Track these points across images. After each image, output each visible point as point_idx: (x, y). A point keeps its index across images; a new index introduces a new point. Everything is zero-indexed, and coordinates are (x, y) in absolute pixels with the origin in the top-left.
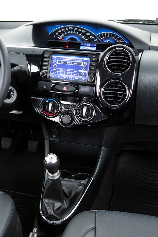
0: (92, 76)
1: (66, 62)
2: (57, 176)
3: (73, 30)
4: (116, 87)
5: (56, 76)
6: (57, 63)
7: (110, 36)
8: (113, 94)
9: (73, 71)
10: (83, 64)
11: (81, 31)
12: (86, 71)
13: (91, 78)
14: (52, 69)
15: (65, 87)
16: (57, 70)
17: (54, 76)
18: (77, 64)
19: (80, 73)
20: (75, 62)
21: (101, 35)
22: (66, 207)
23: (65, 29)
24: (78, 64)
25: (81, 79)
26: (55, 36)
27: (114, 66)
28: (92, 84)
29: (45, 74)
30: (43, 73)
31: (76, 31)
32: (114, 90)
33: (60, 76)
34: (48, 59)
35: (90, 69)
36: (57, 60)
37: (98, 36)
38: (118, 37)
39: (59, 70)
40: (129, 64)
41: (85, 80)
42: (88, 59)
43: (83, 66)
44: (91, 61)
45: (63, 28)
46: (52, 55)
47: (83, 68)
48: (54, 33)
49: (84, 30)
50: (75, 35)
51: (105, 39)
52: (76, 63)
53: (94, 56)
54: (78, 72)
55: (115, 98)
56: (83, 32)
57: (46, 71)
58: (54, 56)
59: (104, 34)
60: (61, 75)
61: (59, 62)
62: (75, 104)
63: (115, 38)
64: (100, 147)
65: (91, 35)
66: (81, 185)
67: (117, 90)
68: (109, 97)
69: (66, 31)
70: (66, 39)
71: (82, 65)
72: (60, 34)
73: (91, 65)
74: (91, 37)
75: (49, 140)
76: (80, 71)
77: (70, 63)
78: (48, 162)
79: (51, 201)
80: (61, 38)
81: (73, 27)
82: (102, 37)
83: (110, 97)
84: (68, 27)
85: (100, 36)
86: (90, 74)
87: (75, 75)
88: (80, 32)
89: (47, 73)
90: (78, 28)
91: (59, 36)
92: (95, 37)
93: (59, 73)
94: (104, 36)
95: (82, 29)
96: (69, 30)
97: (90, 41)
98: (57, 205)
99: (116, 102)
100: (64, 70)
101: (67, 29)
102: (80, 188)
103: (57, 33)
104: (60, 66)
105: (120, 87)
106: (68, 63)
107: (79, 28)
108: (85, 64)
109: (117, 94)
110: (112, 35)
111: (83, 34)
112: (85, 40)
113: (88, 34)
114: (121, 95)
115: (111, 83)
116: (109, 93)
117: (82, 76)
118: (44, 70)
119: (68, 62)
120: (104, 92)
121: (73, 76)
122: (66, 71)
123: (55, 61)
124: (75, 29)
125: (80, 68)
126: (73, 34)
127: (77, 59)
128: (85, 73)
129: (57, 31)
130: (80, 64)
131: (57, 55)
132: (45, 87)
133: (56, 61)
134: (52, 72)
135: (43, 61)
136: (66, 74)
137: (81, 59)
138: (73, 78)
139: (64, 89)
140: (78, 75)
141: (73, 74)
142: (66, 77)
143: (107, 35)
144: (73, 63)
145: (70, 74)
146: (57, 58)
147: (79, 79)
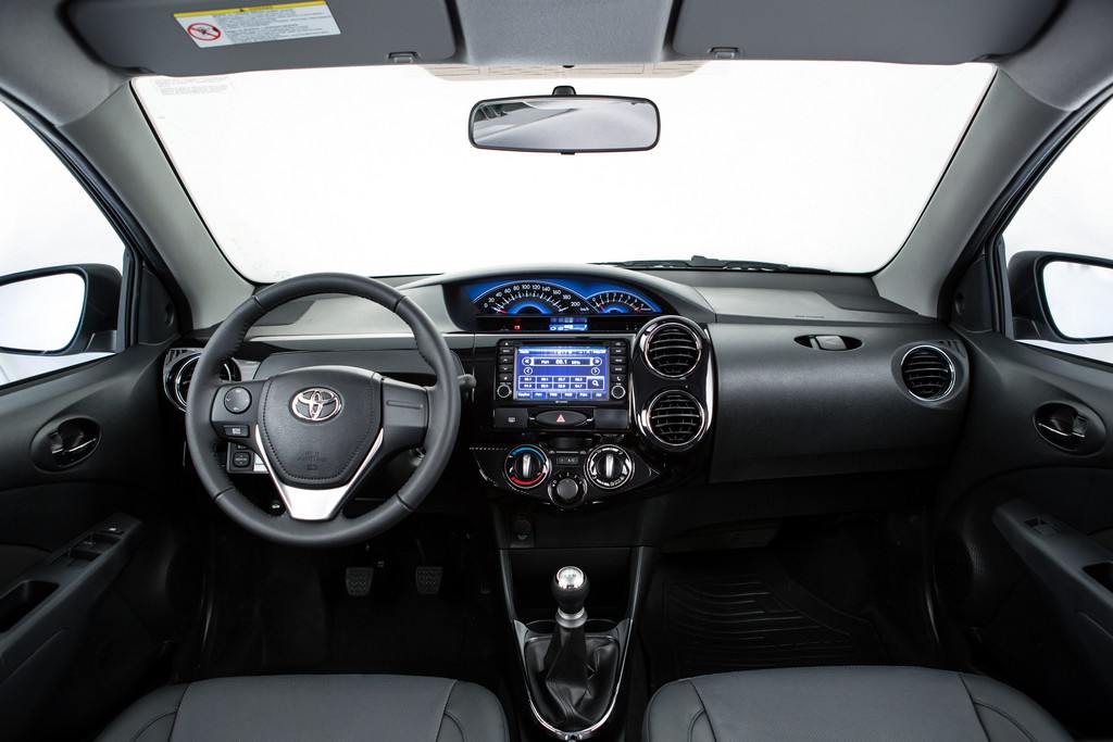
0: (619, 385)
1: (553, 362)
2: (580, 618)
3: (531, 291)
4: (674, 404)
5: (534, 393)
6: (532, 364)
7: (617, 298)
8: (670, 419)
9: (573, 380)
10: (594, 361)
11: (551, 292)
12: (602, 378)
13: (618, 391)
14: (522, 380)
15: (561, 417)
16: (533, 380)
17: (529, 395)
18: (579, 363)
19: (590, 382)
20: (574, 360)
21: (597, 297)
22: (589, 696)
23: (503, 293)
24: (583, 362)
25: (594, 395)
26: (486, 305)
27: (663, 361)
28: (621, 402)
29: (509, 392)
30: (504, 391)
31: (539, 292)
32: (670, 412)
33: (544, 393)
34: (511, 357)
35: (613, 372)
36: (532, 359)
37: (590, 300)
38: (636, 301)
39: (539, 380)
40: (695, 353)
41: (603, 396)
42: (604, 351)
43: (593, 366)
44: (611, 355)
45: (507, 287)
46: (518, 348)
47: (593, 371)
48: (485, 299)
49: (557, 289)
50: (536, 300)
51: (606, 306)
53: (618, 344)
54: (584, 380)
55: (676, 428)
56: (555, 292)
57: (510, 383)
58: (522, 351)
59: (604, 295)
60: (544, 390)
61: (537, 362)
62: (582, 452)
63: (630, 302)
64: (633, 549)
65: (575, 298)
66: (608, 642)
67: (679, 411)
68: (662, 427)
69: (515, 293)
70: (515, 312)
71: (592, 364)
72: (499, 301)
73: (613, 363)
74: (573, 304)
75: (510, 549)
76: (588, 377)
77: (563, 361)
78: (565, 587)
79: (562, 686)
80: (502, 309)
81: (531, 284)
82: (599, 301)
83: (666, 428)
84: (520, 285)
85: (594, 300)
86: (612, 382)
87: (577, 388)
88: (547, 294)
89: (512, 389)
90: (542, 285)
91: (496, 306)
92: (584, 304)
93: (539, 386)
94: (605, 299)
95: (553, 288)
96: (523, 291)
97: (571, 312)
98: (576, 692)
99: (679, 436)
100: (550, 380)
101: (515, 288)
102: (609, 648)
103: (491, 300)
104: (538, 371)
105: (682, 404)
106: (557, 362)
107: (546, 286)
108: (597, 361)
109: (680, 419)
110: (622, 296)
111: (556, 298)
112: (561, 310)
113: (566, 297)
114: (688, 419)
115: (664, 398)
116: (662, 420)
117: (596, 387)
118: (503, 384)
119: (559, 362)
120: (653, 418)
121: (574, 390)
122: (556, 380)
123: (527, 361)
124: (537, 287)
125: (587, 371)
126: (530, 299)
127: (577, 353)
128: (600, 382)
129: (492, 294)
130: (587, 362)
131: (530, 347)
132: (512, 420)
133: (530, 361)
134: (522, 386)
135: (499, 363)
136: (556, 386)
137: (588, 351)
138: (574, 395)
139: (558, 421)
140: (584, 386)
141: (573, 386)
142: (559, 395)
143: (611, 297)
144: (569, 362)
145: (567, 387)
146: (531, 354)
147: (589, 395)
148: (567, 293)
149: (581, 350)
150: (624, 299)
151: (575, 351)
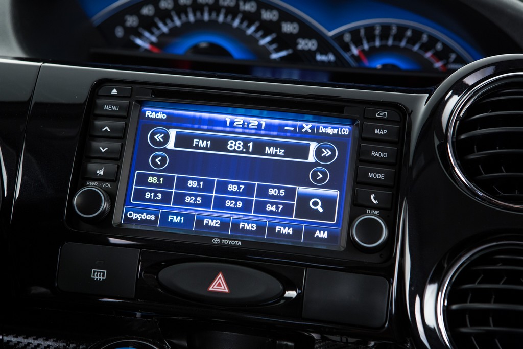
0: (374, 215)
1: (219, 144)
3: (215, 8)
4: (513, 278)
5: (165, 215)
6: (171, 145)
7: (399, 37)
9: (263, 192)
10: (318, 152)
11: (258, 15)
12: (335, 193)
13: (370, 229)
14: (143, 180)
15: (220, 278)
16: (168, 182)
17: (152, 217)
18: (281, 152)
19: (304, 199)
20: (271, 144)
21: (354, 32)
24: (291, 150)
25: (310, 233)
26: (119, 32)
27: (492, 163)
28: (374, 259)
29: (105, 205)
30: (92, 200)
31: (232, 11)
32: (501, 296)
33: (189, 218)
34: (120, 124)
35: (361, 182)
36: (173, 133)
37: (339, 37)
38: (439, 46)
39: (182, 184)
42: (346, 130)
43: (316, 164)
44: (362, 139)
46: (142, 103)
47: (315, 175)
49: (270, 7)
50: (225, 29)
51: (372, 53)
52: (276, 145)
53: (383, 114)
54: (290, 194)
56: (267, 15)
57: (108, 185)
58: (149, 113)
59: (370, 29)
60: (191, 211)
61: (181, 140)
63: (425, 47)
65: (307, 31)
68: (477, 335)
69: (181, 10)
70: (181, 50)
71: (312, 158)
72: (148, 24)
73: (362, 160)
74: (306, 45)
76: (301, 190)
77: (246, 146)
80: (152, 43)
82: (358, 42)
83: (485, 339)
85: (347, 38)
86: (358, 205)
87: (271, 212)
88: (250, 18)
89: (112, 198)
91: (140, 36)
92: (325, 45)
93: (180, 200)
94: (371, 37)
95: (263, 5)
96: (197, 8)
97: (297, 60)
100: (208, 186)
103: (132, 21)
106: (231, 145)
108: (327, 153)
110: (409, 33)
111: (267, 28)
112: (275, 56)
113: (288, 28)
115: (491, 258)
118: (93, 186)
119: (234, 145)
120: (454, 307)
121: (262, 217)
122: (222, 188)
123: (159, 137)
125: (301, 174)
126: (212, 26)
127: (280, 128)
128: (328, 202)
129: (134, 8)
130: (302, 152)
131: (172, 106)
133: (166, 138)
134: (140, 195)
135: (89, 134)
136: (220, 204)
137: (307, 127)
138: (261, 228)
139: (214, 287)
140: (287, 211)
141: (261, 208)
142: (224, 224)
143: (385, 35)
144: (259, 147)
145: (247, 207)
146: (171, 122)
147: (297, 232)
148: (291, 18)
149: (289, 124)
150: (412, 41)
151: (276, 122)
